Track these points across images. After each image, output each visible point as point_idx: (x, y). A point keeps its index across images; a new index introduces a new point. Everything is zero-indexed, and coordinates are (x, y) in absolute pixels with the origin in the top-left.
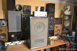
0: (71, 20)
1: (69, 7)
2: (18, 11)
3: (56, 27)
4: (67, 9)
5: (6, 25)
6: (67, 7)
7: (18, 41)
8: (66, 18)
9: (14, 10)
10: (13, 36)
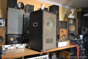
0: (76, 25)
1: (73, 10)
2: (20, 9)
3: (61, 32)
4: (71, 12)
5: (4, 25)
6: (71, 10)
7: (19, 44)
8: (70, 22)
9: (16, 8)
10: (12, 39)
